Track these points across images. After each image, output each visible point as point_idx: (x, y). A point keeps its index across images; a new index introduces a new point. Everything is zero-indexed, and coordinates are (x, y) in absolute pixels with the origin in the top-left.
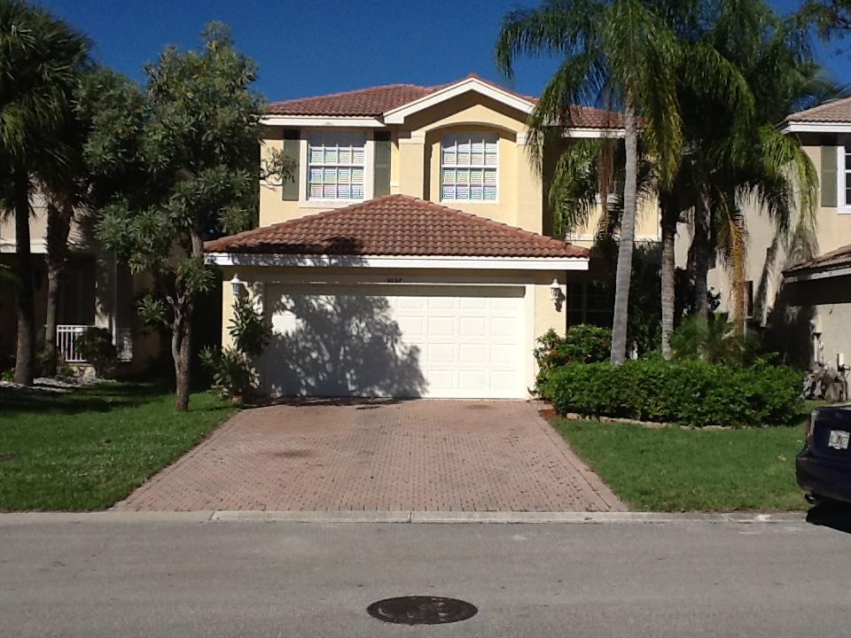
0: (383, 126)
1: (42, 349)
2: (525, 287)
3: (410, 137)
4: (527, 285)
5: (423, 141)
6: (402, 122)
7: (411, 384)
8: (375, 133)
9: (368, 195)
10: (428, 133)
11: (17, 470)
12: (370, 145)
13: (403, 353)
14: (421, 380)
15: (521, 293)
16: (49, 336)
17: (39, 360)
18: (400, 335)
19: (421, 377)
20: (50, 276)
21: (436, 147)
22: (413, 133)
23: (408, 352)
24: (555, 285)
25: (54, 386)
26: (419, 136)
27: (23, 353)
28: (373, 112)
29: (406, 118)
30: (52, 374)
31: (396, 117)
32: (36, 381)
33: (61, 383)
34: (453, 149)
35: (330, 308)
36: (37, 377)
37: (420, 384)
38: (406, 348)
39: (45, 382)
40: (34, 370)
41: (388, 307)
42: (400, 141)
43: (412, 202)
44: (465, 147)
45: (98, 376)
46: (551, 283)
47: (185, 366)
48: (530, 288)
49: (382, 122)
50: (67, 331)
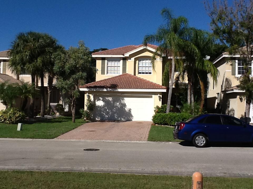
0: (124, 57)
1: (47, 109)
2: (152, 96)
3: (131, 59)
4: (153, 95)
5: (134, 60)
6: (128, 56)
8: (123, 58)
9: (121, 73)
10: (135, 58)
11: (38, 133)
12: (122, 61)
13: (128, 110)
14: (132, 116)
15: (151, 97)
16: (48, 106)
17: (46, 111)
18: (126, 106)
19: (132, 115)
20: (49, 92)
21: (137, 62)
22: (131, 58)
24: (159, 95)
25: (49, 117)
26: (133, 59)
27: (42, 110)
28: (122, 54)
29: (129, 55)
30: (49, 114)
31: (127, 55)
32: (45, 116)
33: (51, 117)
34: (141, 62)
35: (110, 100)
36: (45, 115)
39: (47, 116)
40: (45, 113)
41: (124, 100)
42: (128, 60)
43: (130, 76)
44: (144, 61)
45: (60, 115)
46: (158, 95)
47: (74, 113)
48: (153, 96)
49: (124, 56)
50: (53, 104)
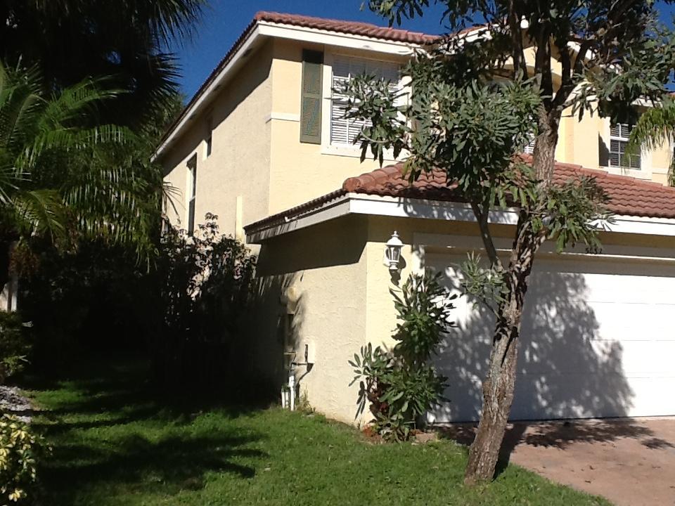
7: (615, 397)
18: (597, 327)
23: (608, 350)
37: (625, 396)
38: (606, 345)
41: (585, 286)
